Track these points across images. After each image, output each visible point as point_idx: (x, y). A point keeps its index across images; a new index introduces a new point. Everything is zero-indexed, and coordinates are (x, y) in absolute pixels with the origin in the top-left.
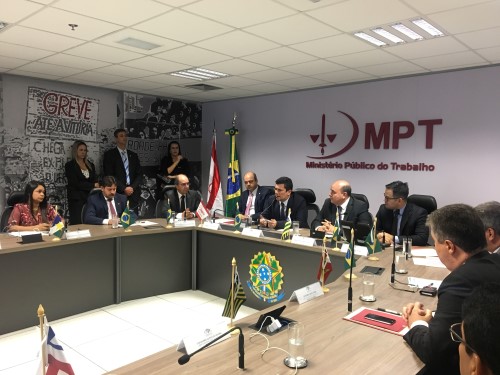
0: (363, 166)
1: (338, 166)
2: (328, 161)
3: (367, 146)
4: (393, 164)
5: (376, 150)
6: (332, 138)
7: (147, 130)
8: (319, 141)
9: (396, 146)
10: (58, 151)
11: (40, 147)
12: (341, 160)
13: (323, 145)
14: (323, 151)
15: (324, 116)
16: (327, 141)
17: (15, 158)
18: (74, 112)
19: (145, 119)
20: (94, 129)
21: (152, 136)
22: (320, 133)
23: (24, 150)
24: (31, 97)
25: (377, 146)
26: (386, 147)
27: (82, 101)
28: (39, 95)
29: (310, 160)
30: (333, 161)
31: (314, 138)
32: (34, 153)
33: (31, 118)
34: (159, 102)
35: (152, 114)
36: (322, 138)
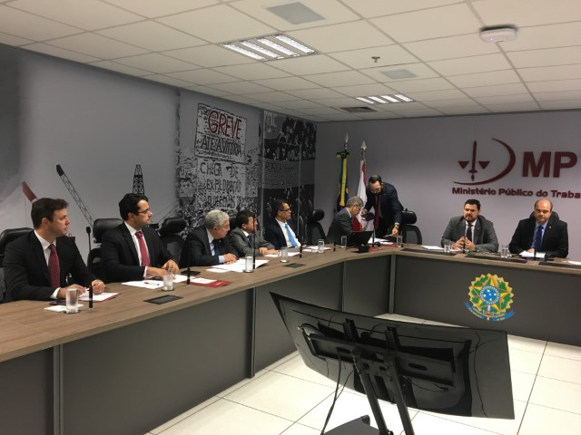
0: (520, 193)
1: (491, 192)
2: (480, 187)
3: (525, 174)
4: (554, 192)
5: (535, 178)
6: (484, 165)
7: (278, 151)
8: (469, 167)
9: (557, 175)
10: (217, 173)
11: (205, 168)
12: (495, 186)
13: (473, 171)
14: (473, 178)
15: (475, 144)
16: (478, 167)
17: (187, 179)
18: (229, 131)
19: (277, 140)
20: (242, 150)
21: (281, 158)
22: (470, 159)
23: (193, 171)
24: (200, 114)
25: (536, 174)
26: (547, 175)
27: (235, 120)
28: (205, 113)
29: (457, 186)
30: (485, 187)
31: (463, 164)
32: (200, 175)
33: (200, 137)
34: (288, 122)
35: (283, 134)
36: (472, 163)
